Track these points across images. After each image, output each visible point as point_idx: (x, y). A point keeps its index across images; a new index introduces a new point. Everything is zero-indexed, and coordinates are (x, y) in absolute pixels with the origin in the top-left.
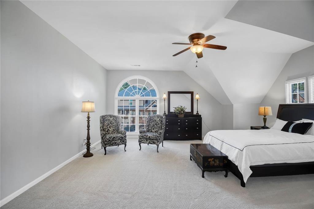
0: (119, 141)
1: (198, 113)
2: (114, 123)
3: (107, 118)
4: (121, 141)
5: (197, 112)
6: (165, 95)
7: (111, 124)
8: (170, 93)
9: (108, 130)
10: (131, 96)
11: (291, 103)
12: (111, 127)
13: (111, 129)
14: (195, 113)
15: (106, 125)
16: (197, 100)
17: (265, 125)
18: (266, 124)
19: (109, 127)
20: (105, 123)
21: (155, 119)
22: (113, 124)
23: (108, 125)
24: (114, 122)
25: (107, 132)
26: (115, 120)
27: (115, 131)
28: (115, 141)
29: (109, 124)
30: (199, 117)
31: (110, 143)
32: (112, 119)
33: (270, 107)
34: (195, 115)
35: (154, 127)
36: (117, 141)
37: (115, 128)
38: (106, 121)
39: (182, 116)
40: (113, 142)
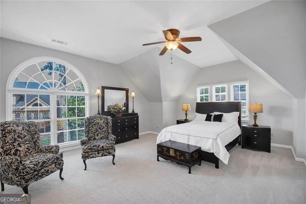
1: (133, 111)
2: (26, 136)
3: (9, 128)
6: (99, 90)
7: (20, 139)
9: (17, 150)
12: (21, 145)
13: (23, 147)
14: (130, 111)
15: (10, 142)
16: (133, 98)
17: (186, 118)
19: (18, 144)
20: (8, 139)
22: (26, 138)
23: (15, 142)
24: (26, 134)
26: (26, 129)
27: (31, 149)
29: (15, 140)
32: (20, 128)
34: (130, 114)
35: (97, 132)
37: (29, 145)
38: (7, 135)
39: (120, 115)
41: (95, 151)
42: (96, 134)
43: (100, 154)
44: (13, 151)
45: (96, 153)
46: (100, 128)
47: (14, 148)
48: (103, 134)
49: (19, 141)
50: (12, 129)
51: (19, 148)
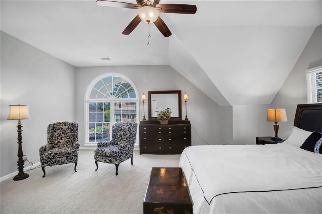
0: (65, 158)
1: (186, 119)
2: (68, 133)
3: (59, 127)
4: (67, 159)
5: (186, 116)
6: (145, 95)
7: (63, 135)
8: (151, 93)
9: (59, 142)
10: (105, 98)
11: (316, 102)
12: (63, 139)
13: (63, 140)
14: (183, 118)
15: (56, 135)
16: (186, 102)
17: (276, 136)
18: (278, 135)
19: (61, 138)
20: (56, 134)
21: (124, 127)
22: (68, 135)
23: (59, 136)
24: (69, 131)
25: (57, 144)
26: (70, 128)
27: (69, 143)
28: (58, 159)
29: (60, 135)
30: (187, 123)
31: (49, 161)
32: (66, 127)
33: (284, 109)
34: (183, 121)
35: (121, 138)
36: (61, 158)
37: (68, 140)
38: (57, 130)
39: (166, 122)
40: (54, 160)
41: (101, 156)
42: (119, 139)
43: (104, 160)
44: (56, 142)
45: (101, 157)
46: (123, 134)
47: (58, 140)
48: (124, 140)
49: (62, 136)
50: (60, 127)
51: (61, 141)
